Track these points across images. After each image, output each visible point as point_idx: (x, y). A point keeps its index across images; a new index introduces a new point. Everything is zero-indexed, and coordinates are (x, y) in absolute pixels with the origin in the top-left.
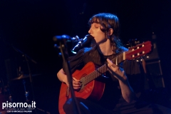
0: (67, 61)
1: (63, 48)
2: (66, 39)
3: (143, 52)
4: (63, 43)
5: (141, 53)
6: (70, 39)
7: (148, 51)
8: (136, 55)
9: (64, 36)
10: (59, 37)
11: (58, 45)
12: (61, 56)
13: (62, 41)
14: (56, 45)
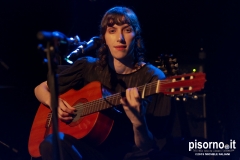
0: (54, 73)
1: (51, 52)
2: (59, 39)
3: (190, 88)
4: (52, 44)
5: (186, 89)
6: (65, 40)
7: (199, 89)
8: (177, 90)
9: (57, 34)
10: (47, 34)
11: (45, 46)
12: (46, 63)
13: (51, 40)
14: (40, 46)
